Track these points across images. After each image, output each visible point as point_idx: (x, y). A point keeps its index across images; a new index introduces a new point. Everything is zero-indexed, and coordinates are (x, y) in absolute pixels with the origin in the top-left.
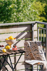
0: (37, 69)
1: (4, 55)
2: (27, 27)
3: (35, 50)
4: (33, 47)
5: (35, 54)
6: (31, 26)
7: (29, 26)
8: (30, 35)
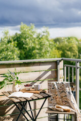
0: (64, 119)
1: (22, 102)
2: (51, 66)
3: (62, 92)
4: (60, 88)
5: (62, 97)
6: (56, 63)
7: (54, 64)
8: (55, 74)
